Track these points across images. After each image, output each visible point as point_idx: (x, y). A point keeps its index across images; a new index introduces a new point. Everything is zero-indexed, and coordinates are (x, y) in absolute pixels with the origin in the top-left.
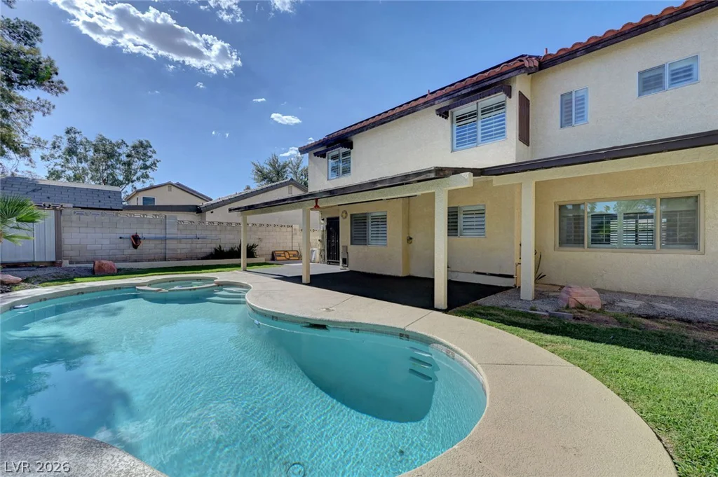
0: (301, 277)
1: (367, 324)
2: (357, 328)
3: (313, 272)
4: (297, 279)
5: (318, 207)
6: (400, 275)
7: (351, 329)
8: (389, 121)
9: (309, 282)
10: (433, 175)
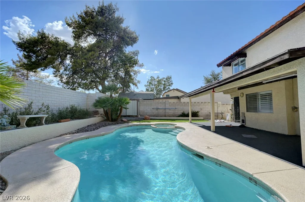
0: (210, 127)
1: (225, 162)
2: (220, 163)
3: (216, 125)
4: (208, 128)
5: (214, 92)
7: (216, 163)
8: (271, 33)
9: (214, 131)
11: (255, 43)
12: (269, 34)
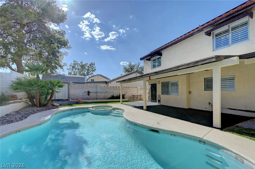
0: (143, 107)
1: (180, 133)
2: (174, 134)
3: (148, 105)
4: (141, 108)
5: (150, 79)
6: (186, 107)
7: (171, 134)
8: (179, 42)
9: (146, 109)
10: (214, 60)
11: (169, 47)
12: (178, 43)
